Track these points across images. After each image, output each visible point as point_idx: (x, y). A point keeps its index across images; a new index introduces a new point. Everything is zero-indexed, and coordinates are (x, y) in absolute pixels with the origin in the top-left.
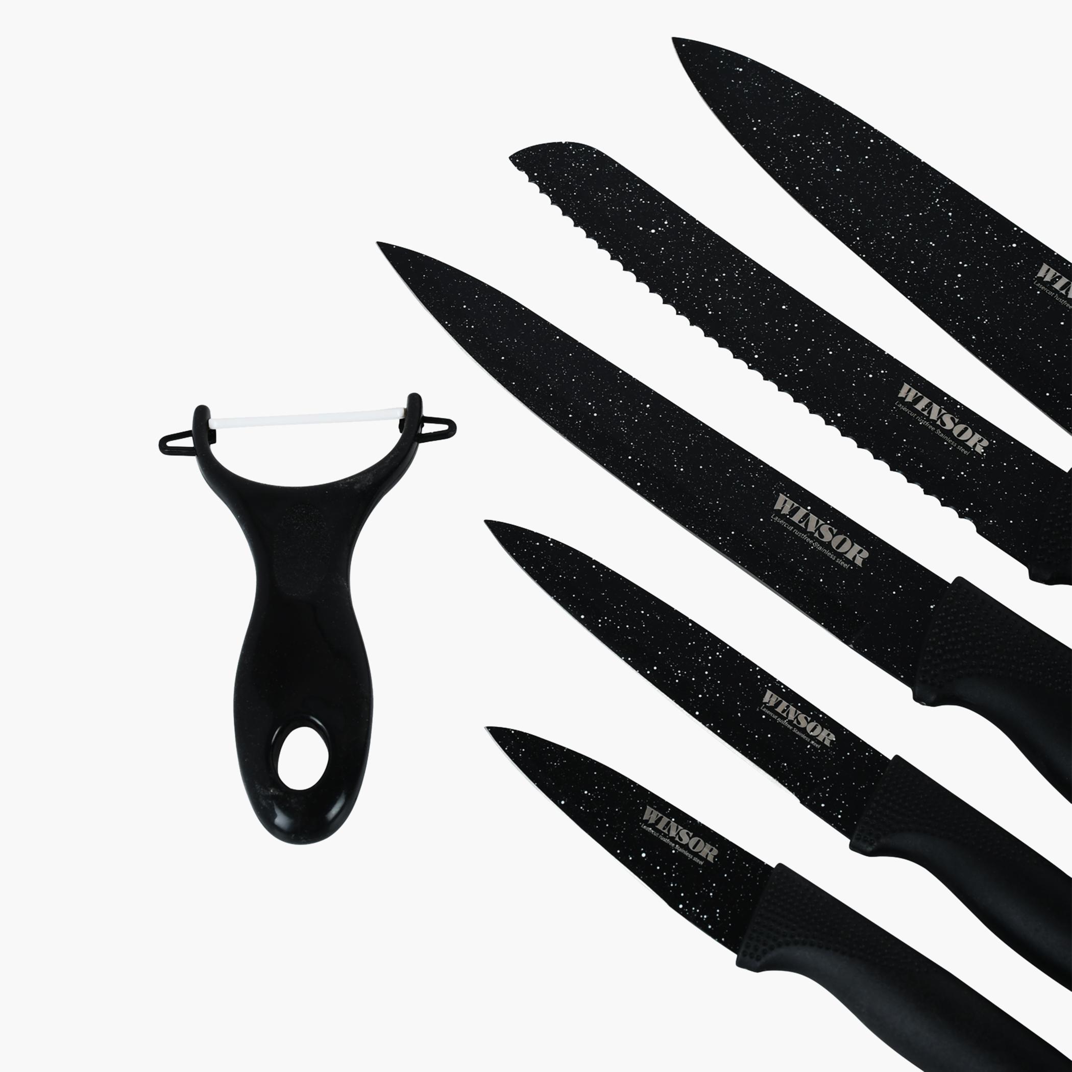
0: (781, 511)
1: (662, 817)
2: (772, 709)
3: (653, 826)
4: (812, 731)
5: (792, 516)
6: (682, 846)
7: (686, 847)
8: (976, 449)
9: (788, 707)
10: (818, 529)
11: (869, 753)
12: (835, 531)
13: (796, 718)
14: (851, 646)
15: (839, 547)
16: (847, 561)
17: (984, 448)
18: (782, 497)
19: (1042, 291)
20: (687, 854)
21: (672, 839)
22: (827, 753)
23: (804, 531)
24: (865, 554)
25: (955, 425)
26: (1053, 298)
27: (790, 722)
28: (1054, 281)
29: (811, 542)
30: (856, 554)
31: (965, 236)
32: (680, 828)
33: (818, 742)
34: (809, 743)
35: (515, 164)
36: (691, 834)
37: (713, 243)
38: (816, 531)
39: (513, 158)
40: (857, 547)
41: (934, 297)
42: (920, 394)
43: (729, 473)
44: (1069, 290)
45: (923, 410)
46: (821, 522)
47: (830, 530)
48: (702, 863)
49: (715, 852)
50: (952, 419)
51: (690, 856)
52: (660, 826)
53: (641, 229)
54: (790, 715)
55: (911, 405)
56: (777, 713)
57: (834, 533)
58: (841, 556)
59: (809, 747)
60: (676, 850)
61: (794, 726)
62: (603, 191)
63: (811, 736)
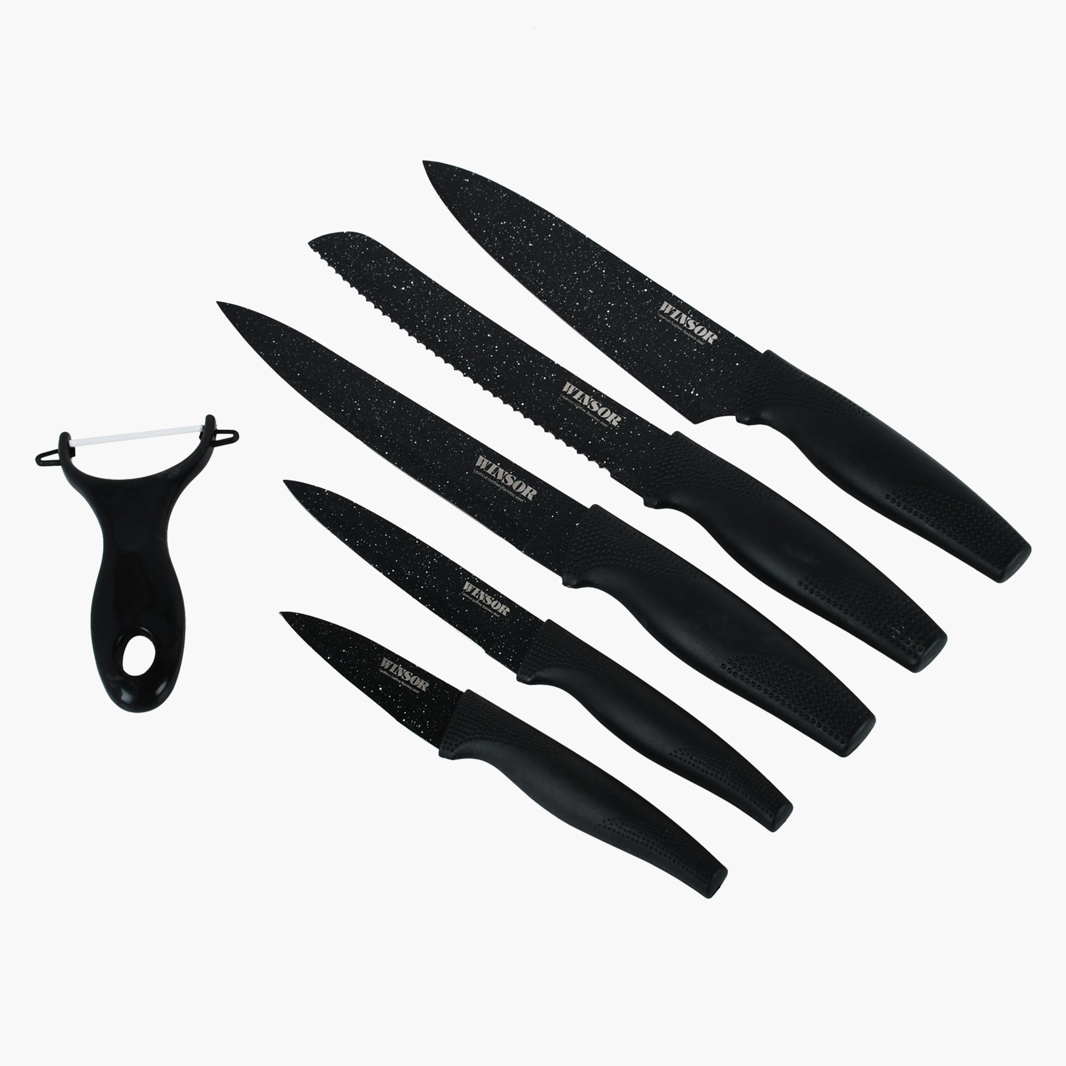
0: (480, 467)
1: (393, 664)
2: (469, 593)
3: (387, 670)
4: (495, 606)
5: (487, 470)
6: (405, 682)
7: (408, 682)
8: (613, 423)
9: (479, 592)
10: (504, 477)
11: (532, 619)
12: (515, 478)
13: (485, 598)
14: (523, 551)
15: (517, 488)
16: (522, 497)
17: (618, 422)
18: (481, 458)
19: (663, 320)
20: (409, 687)
21: (399, 678)
22: (504, 619)
23: (495, 479)
24: (535, 492)
25: (600, 408)
26: (670, 324)
27: (481, 602)
28: (671, 313)
29: (499, 486)
30: (529, 492)
31: (613, 286)
32: (405, 670)
33: (499, 613)
34: (493, 614)
35: (312, 247)
36: (412, 674)
37: (443, 295)
38: (502, 479)
39: (311, 244)
40: (529, 488)
41: (591, 326)
42: (577, 389)
43: (446, 443)
44: (680, 318)
45: (579, 399)
46: (506, 473)
47: (512, 478)
48: (418, 692)
49: (427, 684)
50: (598, 404)
51: (411, 688)
52: (392, 670)
53: (395, 287)
54: (481, 597)
55: (570, 396)
56: (472, 596)
57: (515, 480)
58: (518, 494)
59: (492, 616)
60: (402, 685)
61: (483, 604)
62: (371, 263)
63: (494, 610)
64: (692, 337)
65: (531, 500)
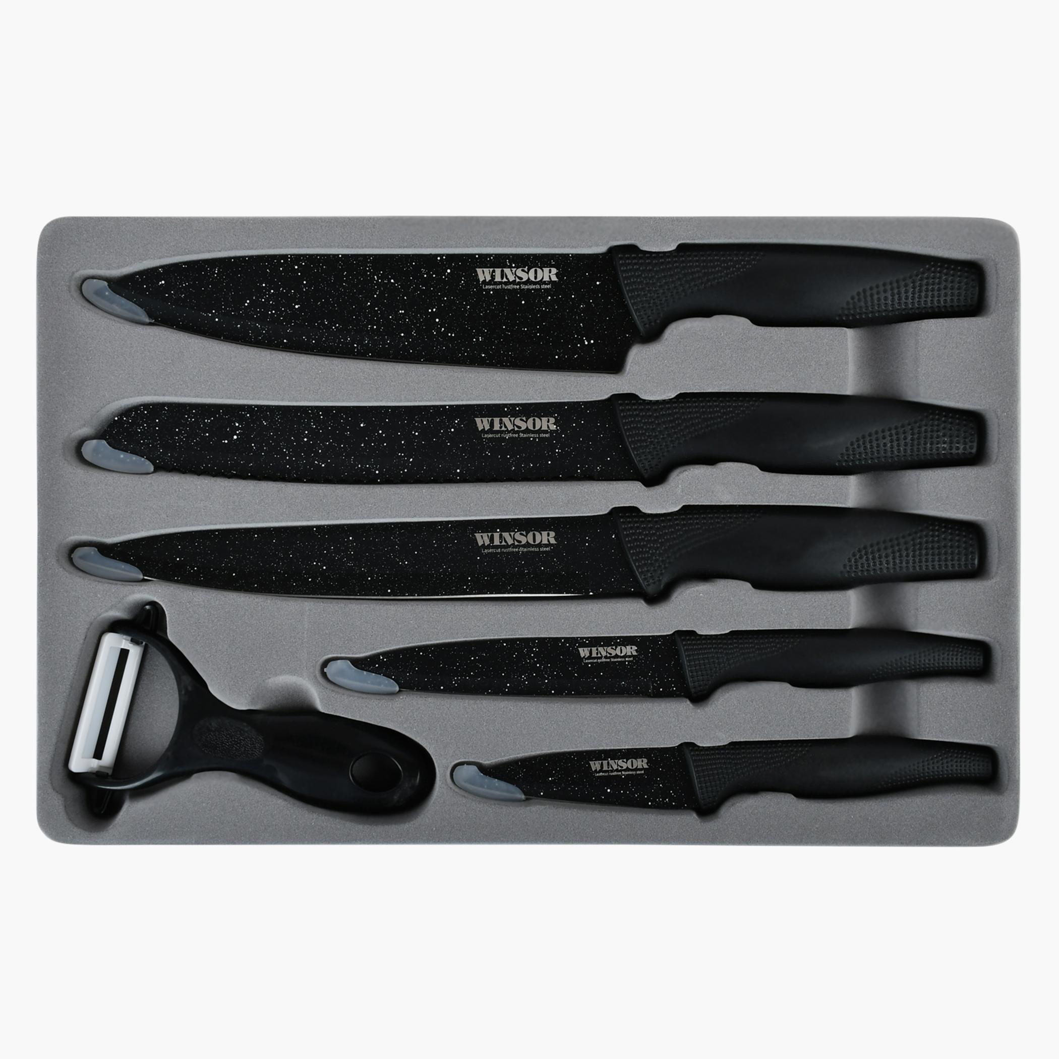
0: (484, 544)
1: (602, 763)
2: (590, 657)
3: (601, 771)
4: (621, 653)
5: (493, 543)
6: (625, 770)
7: (628, 769)
8: (551, 429)
9: (597, 650)
10: (514, 539)
11: (661, 641)
12: (524, 533)
13: (607, 652)
16: (546, 546)
18: (478, 536)
19: (493, 290)
21: (617, 770)
22: (639, 658)
23: (508, 546)
24: (552, 534)
25: (526, 422)
26: (503, 289)
27: (606, 657)
28: (493, 277)
30: (547, 538)
31: (415, 290)
33: (630, 657)
34: (626, 661)
36: (625, 760)
37: (278, 415)
38: (514, 541)
40: (544, 533)
41: (437, 348)
42: (490, 419)
43: (435, 544)
44: (506, 276)
45: (501, 427)
46: (512, 534)
47: (521, 534)
48: (643, 772)
49: (645, 760)
50: (522, 420)
51: (634, 773)
52: (605, 768)
53: (226, 442)
54: (602, 653)
55: (491, 431)
56: (594, 658)
57: (525, 534)
58: (540, 545)
59: (627, 663)
60: (624, 775)
61: (610, 658)
63: (623, 656)
64: (534, 287)
65: (556, 543)
